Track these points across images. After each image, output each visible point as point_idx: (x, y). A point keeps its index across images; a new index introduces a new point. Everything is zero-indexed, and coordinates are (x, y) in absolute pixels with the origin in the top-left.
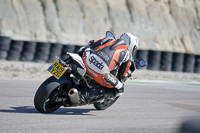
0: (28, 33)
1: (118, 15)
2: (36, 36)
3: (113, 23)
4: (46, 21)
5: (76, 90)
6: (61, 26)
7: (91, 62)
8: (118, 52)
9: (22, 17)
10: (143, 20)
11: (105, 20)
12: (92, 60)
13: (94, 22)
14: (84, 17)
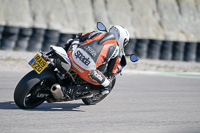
0: (76, 26)
1: (166, 8)
2: (84, 29)
3: (161, 16)
4: (94, 14)
5: (58, 86)
6: (109, 18)
7: (77, 56)
8: (106, 47)
9: (70, 10)
10: (191, 12)
11: (154, 12)
12: (79, 55)
13: (142, 15)
14: (132, 10)
